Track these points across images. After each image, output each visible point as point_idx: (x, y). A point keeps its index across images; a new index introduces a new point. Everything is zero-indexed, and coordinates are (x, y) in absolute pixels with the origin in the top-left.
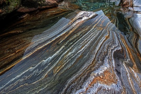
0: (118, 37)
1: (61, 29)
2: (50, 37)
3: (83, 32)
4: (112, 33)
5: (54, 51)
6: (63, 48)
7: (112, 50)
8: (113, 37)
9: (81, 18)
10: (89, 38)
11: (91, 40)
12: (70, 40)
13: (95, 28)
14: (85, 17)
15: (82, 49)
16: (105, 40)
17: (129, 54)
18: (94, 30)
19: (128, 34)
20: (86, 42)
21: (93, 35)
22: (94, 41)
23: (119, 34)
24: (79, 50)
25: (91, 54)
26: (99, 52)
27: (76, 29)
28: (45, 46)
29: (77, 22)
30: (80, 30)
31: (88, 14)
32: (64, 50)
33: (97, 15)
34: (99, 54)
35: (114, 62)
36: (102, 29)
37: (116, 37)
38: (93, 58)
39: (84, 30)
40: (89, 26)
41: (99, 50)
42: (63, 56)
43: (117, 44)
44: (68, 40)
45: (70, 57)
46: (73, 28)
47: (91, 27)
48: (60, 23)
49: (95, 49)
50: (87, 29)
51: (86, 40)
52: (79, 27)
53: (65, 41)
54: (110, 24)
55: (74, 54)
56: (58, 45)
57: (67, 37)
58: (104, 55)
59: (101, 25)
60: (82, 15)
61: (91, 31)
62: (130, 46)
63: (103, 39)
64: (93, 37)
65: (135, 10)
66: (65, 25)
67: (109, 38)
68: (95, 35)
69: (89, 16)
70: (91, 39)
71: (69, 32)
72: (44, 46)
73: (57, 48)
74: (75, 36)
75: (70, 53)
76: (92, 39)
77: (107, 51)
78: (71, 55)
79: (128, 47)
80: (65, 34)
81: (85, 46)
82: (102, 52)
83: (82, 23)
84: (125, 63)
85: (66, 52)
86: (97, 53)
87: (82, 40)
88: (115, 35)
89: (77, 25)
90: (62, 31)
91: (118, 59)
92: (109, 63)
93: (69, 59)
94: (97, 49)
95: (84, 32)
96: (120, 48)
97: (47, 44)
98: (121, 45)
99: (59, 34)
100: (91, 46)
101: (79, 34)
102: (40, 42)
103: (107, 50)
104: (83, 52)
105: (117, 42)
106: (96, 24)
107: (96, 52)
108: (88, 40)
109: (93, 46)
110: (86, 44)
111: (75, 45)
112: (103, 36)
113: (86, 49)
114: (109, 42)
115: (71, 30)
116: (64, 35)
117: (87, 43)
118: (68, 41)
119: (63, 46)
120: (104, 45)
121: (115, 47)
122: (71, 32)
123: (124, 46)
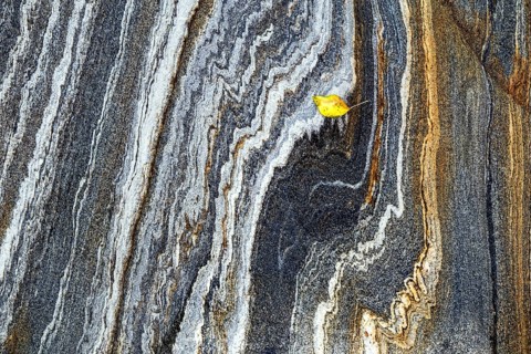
11: (59, 78)
22: (91, 78)
34: (142, 271)
38: (102, 338)
41: (144, 205)
70: (56, 57)
76: (67, 57)
77: (212, 208)
81: (20, 206)
82: (165, 233)
86: (129, 261)
94: (130, 192)
100: (72, 186)
104: (25, 284)
107: (122, 248)
108: (24, 106)
109: (92, 163)
113: (41, 239)
117: (28, 144)
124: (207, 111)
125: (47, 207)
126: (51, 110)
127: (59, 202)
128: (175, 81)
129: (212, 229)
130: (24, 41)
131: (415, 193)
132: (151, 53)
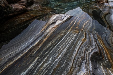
0: (95, 39)
1: (33, 39)
2: (22, 50)
3: (58, 38)
4: (89, 34)
5: (28, 64)
6: (38, 60)
7: (89, 53)
8: (89, 39)
9: (55, 23)
10: (65, 44)
11: (68, 45)
12: (45, 49)
13: (70, 31)
14: (59, 21)
15: (59, 57)
16: (81, 44)
17: (107, 54)
18: (69, 35)
19: (105, 33)
20: (62, 49)
21: (69, 40)
22: (71, 46)
23: (96, 34)
24: (55, 59)
25: (69, 61)
26: (76, 58)
27: (50, 36)
28: (17, 61)
29: (50, 28)
30: (55, 37)
31: (62, 17)
32: (39, 62)
33: (72, 17)
34: (76, 60)
35: (91, 66)
36: (78, 31)
37: (93, 39)
38: (70, 66)
39: (59, 36)
40: (64, 30)
41: (76, 55)
42: (39, 69)
43: (94, 46)
44: (43, 49)
45: (46, 69)
46: (47, 35)
47: (67, 31)
48: (32, 31)
49: (72, 55)
50: (62, 34)
51: (62, 47)
52: (54, 33)
53: (39, 51)
54: (86, 25)
55: (50, 64)
56: (31, 56)
57: (41, 47)
58: (81, 60)
59: (77, 28)
60: (55, 20)
61: (66, 36)
62: (108, 46)
63: (80, 42)
64: (69, 42)
65: (111, 6)
66: (37, 33)
67: (86, 41)
68: (71, 40)
69: (63, 19)
70: (68, 44)
71: (42, 40)
72: (15, 60)
73: (31, 60)
74: (50, 44)
75: (46, 64)
76: (69, 44)
77: (85, 56)
78: (47, 66)
79: (106, 47)
80: (39, 43)
81: (62, 54)
82: (79, 57)
83: (55, 28)
84: (103, 65)
85: (41, 64)
86: (74, 60)
87: (58, 48)
88: (92, 36)
89: (50, 31)
90: (34, 40)
91: (96, 62)
92: (86, 68)
93: (45, 71)
94: (74, 54)
95: (60, 37)
96: (97, 50)
97: (19, 57)
98: (98, 46)
99: (31, 44)
100: (68, 53)
101: (54, 41)
102: (10, 57)
103: (85, 54)
104: (60, 61)
105: (94, 44)
106: (71, 27)
107: (73, 58)
108: (64, 47)
109: (70, 52)
110: (62, 51)
111: (51, 53)
112: (79, 39)
113: (63, 57)
114: (85, 45)
115: (45, 37)
116: (38, 45)
117: (64, 49)
118: (43, 51)
119: (38, 57)
120: (81, 50)
121: (92, 50)
122: (45, 40)
123: (102, 47)
124: (83, 49)
125: (64, 54)
126: (67, 47)
127: (66, 54)
128: (80, 47)
129: (85, 57)
130: (65, 43)
131: (109, 60)
132: (77, 45)
